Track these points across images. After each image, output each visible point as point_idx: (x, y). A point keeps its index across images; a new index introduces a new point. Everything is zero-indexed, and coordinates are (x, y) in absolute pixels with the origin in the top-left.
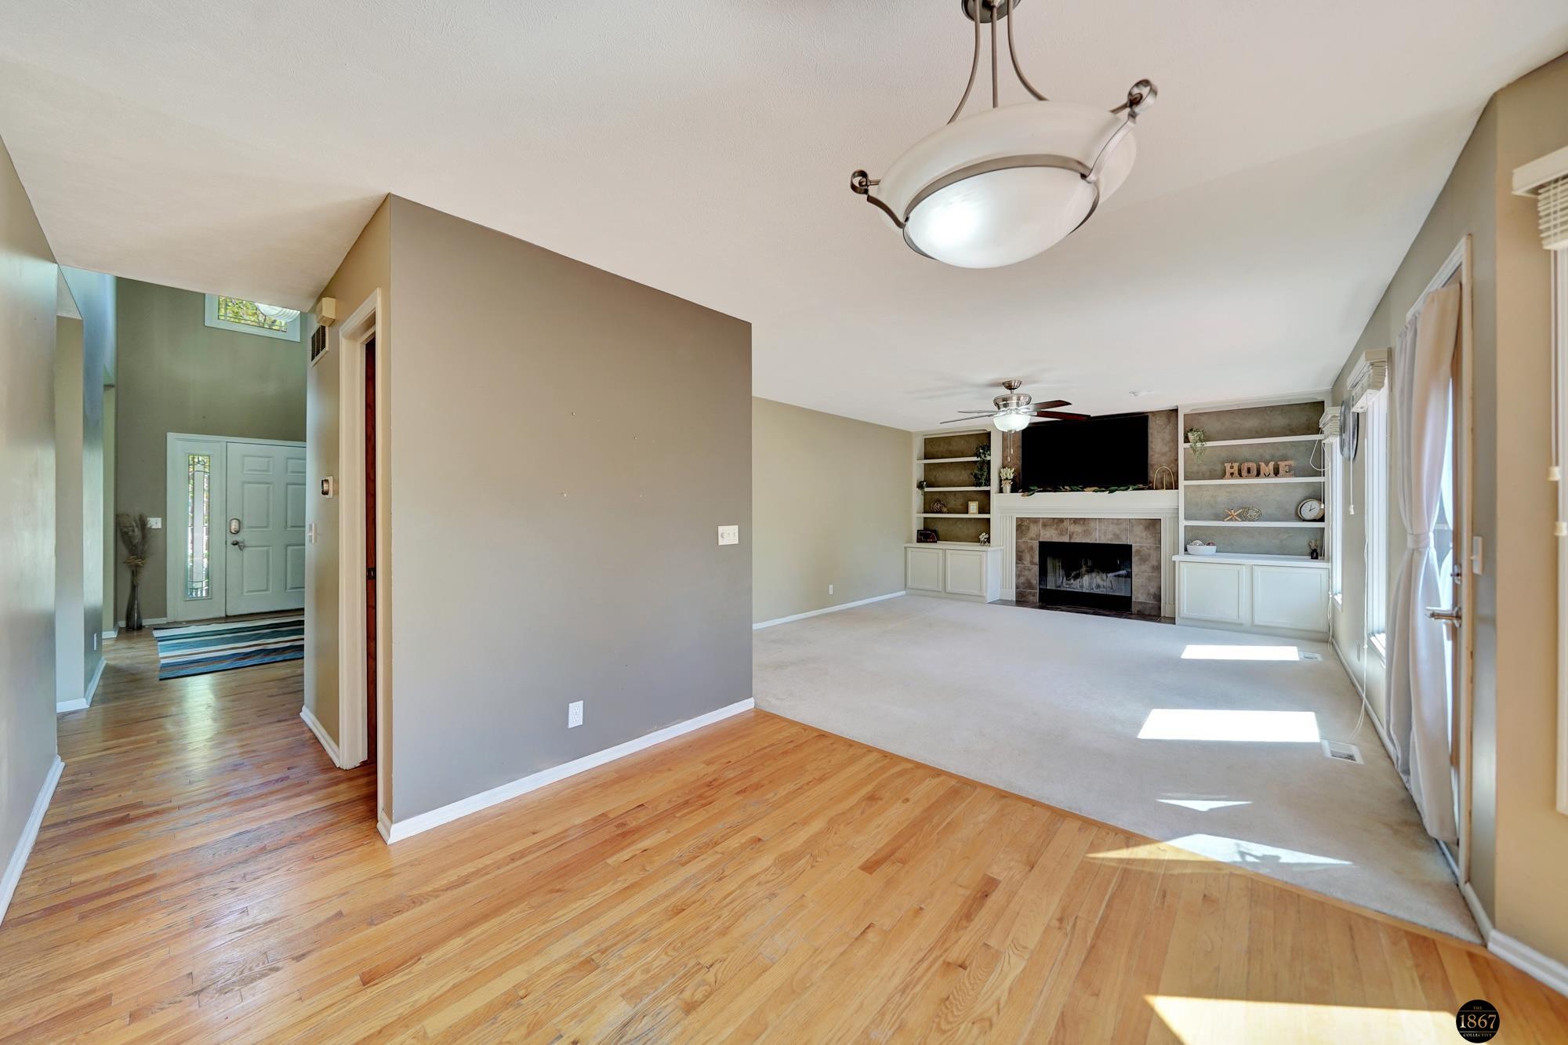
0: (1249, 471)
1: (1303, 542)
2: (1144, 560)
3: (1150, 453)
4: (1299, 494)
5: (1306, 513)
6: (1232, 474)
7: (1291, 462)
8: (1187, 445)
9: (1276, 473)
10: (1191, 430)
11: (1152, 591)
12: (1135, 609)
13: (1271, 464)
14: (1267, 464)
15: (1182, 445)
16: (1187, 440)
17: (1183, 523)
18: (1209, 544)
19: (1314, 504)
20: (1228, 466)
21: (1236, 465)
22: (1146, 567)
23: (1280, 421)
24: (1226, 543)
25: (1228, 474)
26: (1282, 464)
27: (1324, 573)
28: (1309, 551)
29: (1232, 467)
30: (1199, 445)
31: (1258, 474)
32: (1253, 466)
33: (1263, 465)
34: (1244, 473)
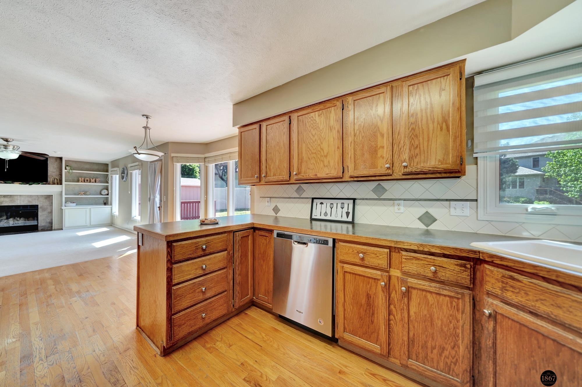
0: (87, 181)
1: (102, 201)
2: (44, 210)
3: (48, 171)
4: (101, 188)
5: (103, 193)
6: (82, 181)
7: (100, 179)
8: (66, 171)
9: (95, 182)
10: (68, 166)
11: (48, 221)
12: (39, 229)
13: (94, 179)
14: (93, 179)
15: (64, 171)
16: (66, 169)
17: (64, 196)
18: (73, 203)
19: (106, 191)
20: (80, 179)
21: (83, 179)
22: (45, 213)
23: (96, 167)
24: (79, 202)
25: (80, 181)
26: (97, 180)
27: (110, 209)
28: (103, 203)
29: (82, 179)
30: (71, 171)
31: (90, 182)
32: (89, 179)
33: (91, 179)
34: (86, 181)
